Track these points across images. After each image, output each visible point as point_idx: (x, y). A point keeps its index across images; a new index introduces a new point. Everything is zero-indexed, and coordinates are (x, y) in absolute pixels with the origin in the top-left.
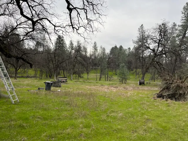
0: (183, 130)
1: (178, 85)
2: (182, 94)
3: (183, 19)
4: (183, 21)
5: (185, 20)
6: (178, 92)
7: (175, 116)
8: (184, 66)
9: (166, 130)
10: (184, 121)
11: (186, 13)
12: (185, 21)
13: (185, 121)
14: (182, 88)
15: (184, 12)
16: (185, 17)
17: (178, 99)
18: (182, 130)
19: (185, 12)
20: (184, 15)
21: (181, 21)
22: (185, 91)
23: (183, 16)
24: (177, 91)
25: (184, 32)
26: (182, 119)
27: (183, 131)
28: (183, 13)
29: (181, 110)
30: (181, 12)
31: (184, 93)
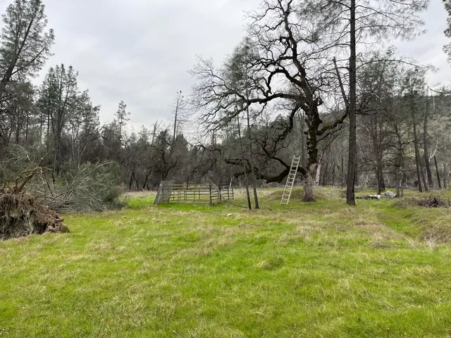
0: (48, 302)
1: (6, 198)
2: (16, 219)
3: (6, 37)
4: (7, 41)
5: (11, 39)
6: (6, 215)
7: (16, 277)
8: (15, 150)
9: (10, 317)
10: (42, 282)
11: (14, 24)
12: (10, 42)
13: (46, 281)
14: (17, 204)
15: (9, 19)
16: (12, 32)
17: (8, 232)
18: (46, 305)
19: (13, 20)
20: (8, 25)
21: (2, 41)
22: (24, 211)
23: (7, 30)
24: (4, 214)
25: (7, 69)
26: (37, 279)
27: (49, 305)
28: (6, 21)
29: (25, 259)
30: (3, 18)
31: (22, 217)
